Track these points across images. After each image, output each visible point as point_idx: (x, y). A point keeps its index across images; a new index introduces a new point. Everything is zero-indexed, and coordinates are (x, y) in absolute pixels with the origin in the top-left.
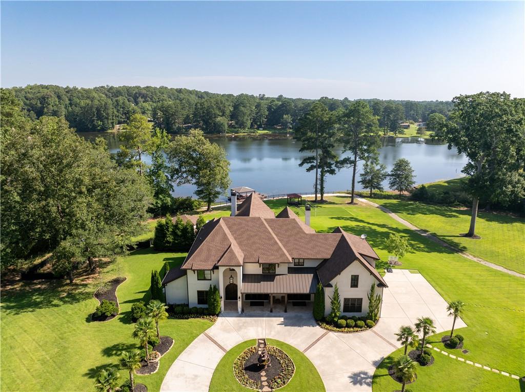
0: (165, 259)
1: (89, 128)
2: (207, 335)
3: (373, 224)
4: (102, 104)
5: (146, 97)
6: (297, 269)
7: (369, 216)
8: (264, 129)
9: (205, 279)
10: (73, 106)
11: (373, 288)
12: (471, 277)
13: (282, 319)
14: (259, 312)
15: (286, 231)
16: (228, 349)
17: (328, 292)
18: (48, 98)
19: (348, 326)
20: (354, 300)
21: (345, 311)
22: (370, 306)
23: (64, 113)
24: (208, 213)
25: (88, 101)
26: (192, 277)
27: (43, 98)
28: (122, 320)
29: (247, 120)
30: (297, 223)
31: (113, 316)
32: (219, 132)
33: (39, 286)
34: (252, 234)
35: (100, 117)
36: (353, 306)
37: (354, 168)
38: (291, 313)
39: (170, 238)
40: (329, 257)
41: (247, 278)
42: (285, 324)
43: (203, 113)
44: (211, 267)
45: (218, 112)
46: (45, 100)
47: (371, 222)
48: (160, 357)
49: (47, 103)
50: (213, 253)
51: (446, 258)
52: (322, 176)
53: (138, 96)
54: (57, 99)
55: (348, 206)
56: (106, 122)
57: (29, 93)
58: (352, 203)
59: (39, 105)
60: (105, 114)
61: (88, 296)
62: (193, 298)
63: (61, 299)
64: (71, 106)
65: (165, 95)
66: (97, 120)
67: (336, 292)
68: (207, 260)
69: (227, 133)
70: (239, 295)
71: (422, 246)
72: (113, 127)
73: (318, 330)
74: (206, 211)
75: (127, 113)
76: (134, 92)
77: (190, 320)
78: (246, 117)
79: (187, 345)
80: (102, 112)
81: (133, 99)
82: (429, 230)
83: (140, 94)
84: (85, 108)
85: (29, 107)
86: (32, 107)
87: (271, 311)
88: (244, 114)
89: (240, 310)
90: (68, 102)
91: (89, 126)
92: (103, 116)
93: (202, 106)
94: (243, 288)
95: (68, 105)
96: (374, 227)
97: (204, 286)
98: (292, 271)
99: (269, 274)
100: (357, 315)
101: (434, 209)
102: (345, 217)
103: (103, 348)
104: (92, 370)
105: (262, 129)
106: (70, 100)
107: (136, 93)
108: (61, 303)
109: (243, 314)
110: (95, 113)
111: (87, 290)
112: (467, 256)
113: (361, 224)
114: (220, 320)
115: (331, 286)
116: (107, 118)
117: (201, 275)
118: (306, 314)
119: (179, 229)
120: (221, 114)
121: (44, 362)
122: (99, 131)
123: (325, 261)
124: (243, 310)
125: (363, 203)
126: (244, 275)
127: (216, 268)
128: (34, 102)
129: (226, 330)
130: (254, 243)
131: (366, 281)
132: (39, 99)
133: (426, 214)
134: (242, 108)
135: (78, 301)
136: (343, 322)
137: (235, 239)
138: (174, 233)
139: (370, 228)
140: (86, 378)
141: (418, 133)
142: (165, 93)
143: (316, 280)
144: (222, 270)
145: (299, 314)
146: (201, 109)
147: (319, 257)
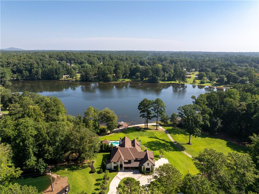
0: (103, 155)
1: (52, 78)
2: (116, 176)
3: (161, 140)
4: (57, 68)
5: (75, 60)
6: (136, 160)
7: (161, 136)
8: (128, 79)
9: (115, 164)
10: (44, 68)
11: (152, 166)
12: (181, 160)
13: (132, 173)
14: (127, 171)
15: (134, 151)
16: (121, 179)
17: (143, 167)
18: (33, 64)
19: (146, 174)
20: (148, 168)
21: (146, 170)
22: (152, 170)
23: (41, 71)
24: (111, 134)
25: (51, 66)
26: (113, 163)
27: (31, 64)
28: (97, 173)
29: (121, 76)
30: (136, 149)
31: (95, 172)
32: (109, 81)
33: (72, 163)
34: (126, 152)
35: (57, 74)
36: (148, 169)
37: (157, 118)
38: (134, 171)
39: (104, 149)
40: (143, 158)
41: (125, 163)
42: (133, 174)
43: (102, 73)
44: (117, 161)
45: (108, 72)
46: (32, 65)
47: (161, 139)
48: (108, 181)
49: (33, 66)
50: (117, 158)
51: (177, 153)
52: (147, 120)
53: (71, 59)
54: (37, 65)
55: (155, 130)
56: (59, 75)
57: (24, 61)
58: (156, 129)
59: (29, 67)
60: (59, 72)
61: (87, 167)
62: (113, 168)
63: (81, 167)
64: (43, 68)
65: (83, 59)
66: (55, 75)
67: (144, 167)
68: (116, 160)
69: (112, 81)
70: (123, 167)
71: (172, 149)
72: (62, 77)
73: (140, 175)
74: (110, 133)
75: (68, 70)
76: (69, 58)
77: (112, 173)
78: (120, 74)
79: (113, 179)
80: (58, 71)
81: (69, 61)
82: (177, 141)
83: (72, 59)
84: (50, 69)
85: (25, 69)
86: (26, 68)
87: (130, 170)
88: (120, 73)
89: (123, 170)
90: (42, 66)
91: (52, 77)
92: (58, 73)
93: (102, 70)
94: (124, 165)
95: (42, 67)
96: (161, 141)
97: (115, 165)
98: (135, 161)
99: (130, 162)
100: (149, 171)
101: (183, 131)
102: (153, 136)
103: (95, 179)
104: (95, 184)
105: (127, 78)
106: (42, 65)
107: (70, 58)
108: (81, 169)
109: (124, 171)
110: (55, 72)
111: (86, 165)
112: (184, 152)
113: (157, 140)
114: (119, 173)
115: (143, 165)
116: (60, 74)
117: (115, 163)
118: (138, 171)
119: (106, 146)
120: (109, 73)
121: (85, 183)
122: (56, 79)
123: (142, 159)
124: (124, 170)
125: (160, 129)
126: (124, 162)
127: (118, 161)
128: (27, 66)
129: (120, 175)
130: (126, 154)
131: (150, 165)
132: (29, 65)
133: (179, 134)
134: (119, 70)
135: (85, 168)
136: (145, 173)
137: (122, 154)
138: (105, 147)
139: (159, 141)
140: (94, 186)
141: (193, 82)
142: (83, 58)
143: (140, 164)
144: (119, 162)
145: (136, 171)
146: (101, 71)
147: (141, 158)
